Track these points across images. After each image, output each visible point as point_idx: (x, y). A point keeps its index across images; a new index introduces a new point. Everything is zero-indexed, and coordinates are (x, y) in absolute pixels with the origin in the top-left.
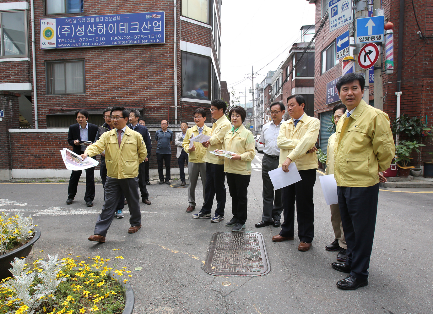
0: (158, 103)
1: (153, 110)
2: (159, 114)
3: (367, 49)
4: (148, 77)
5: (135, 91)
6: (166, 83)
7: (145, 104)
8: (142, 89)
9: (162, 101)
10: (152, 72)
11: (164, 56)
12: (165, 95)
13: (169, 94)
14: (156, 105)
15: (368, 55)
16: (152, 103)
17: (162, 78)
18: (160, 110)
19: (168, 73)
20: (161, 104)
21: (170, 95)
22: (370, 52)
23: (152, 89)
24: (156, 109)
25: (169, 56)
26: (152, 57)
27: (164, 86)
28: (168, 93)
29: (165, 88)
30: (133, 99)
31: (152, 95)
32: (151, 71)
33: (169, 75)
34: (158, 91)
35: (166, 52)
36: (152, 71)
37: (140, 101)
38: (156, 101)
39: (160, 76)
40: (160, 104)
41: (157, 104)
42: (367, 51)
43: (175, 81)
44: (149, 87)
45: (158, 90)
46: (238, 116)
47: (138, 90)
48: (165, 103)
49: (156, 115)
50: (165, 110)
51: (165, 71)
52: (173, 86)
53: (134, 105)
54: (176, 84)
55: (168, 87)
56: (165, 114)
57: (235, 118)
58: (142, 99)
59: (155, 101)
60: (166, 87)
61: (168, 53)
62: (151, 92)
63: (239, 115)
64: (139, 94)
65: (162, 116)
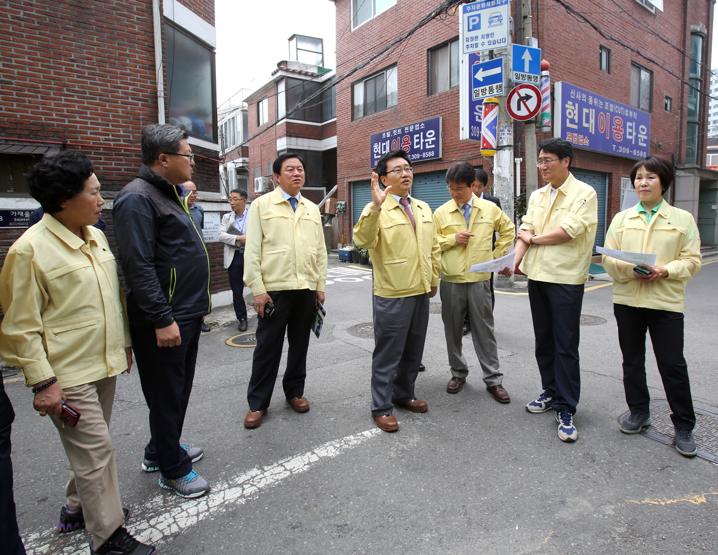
0: (110, 137)
1: (95, 153)
2: (113, 166)
3: (523, 92)
4: (74, 61)
5: (26, 92)
6: (131, 87)
7: (66, 134)
8: (52, 92)
9: (122, 133)
10: (85, 51)
11: (121, 15)
12: (129, 118)
13: (141, 117)
14: (102, 141)
15: (525, 100)
16: (91, 133)
17: (119, 71)
18: (116, 155)
19: (137, 62)
20: (119, 141)
21: (143, 119)
22: (528, 97)
23: (88, 95)
24: (102, 151)
25: (138, 19)
26: (83, 8)
27: (126, 93)
28: (139, 114)
29: (130, 100)
30: (18, 115)
31: (89, 112)
32: (80, 47)
33: (138, 68)
34: (107, 104)
35: (126, 7)
36: (85, 48)
37: (48, 125)
38: (103, 129)
39: (112, 65)
40: (114, 140)
41: (106, 140)
42: (523, 95)
43: (160, 87)
44: (77, 89)
45: (107, 101)
46: (651, 178)
47: (39, 92)
48: (131, 139)
49: (104, 169)
50: (131, 155)
51: (128, 55)
52: (155, 97)
53: (27, 133)
54: (162, 94)
55: (139, 100)
56: (133, 167)
57: (643, 182)
58: (54, 120)
59: (100, 131)
60: (132, 99)
61: (135, 10)
62: (86, 105)
63: (654, 175)
64: (43, 103)
65: (123, 171)
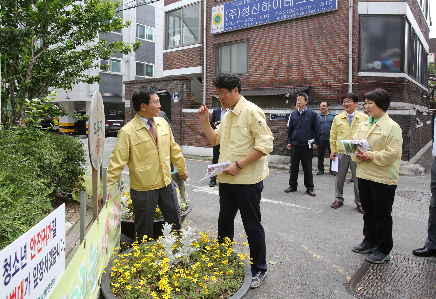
0: (328, 80)
1: (322, 88)
2: (328, 93)
4: (316, 51)
5: (300, 68)
6: (338, 56)
7: (312, 82)
8: (308, 66)
9: (333, 78)
10: (320, 45)
11: (336, 25)
12: (336, 70)
13: (341, 69)
14: (325, 83)
16: (321, 80)
17: (333, 50)
18: (330, 88)
19: (341, 43)
20: (331, 81)
21: (342, 70)
23: (320, 64)
24: (324, 87)
25: (343, 23)
26: (321, 28)
27: (335, 59)
28: (341, 68)
29: (337, 62)
30: (297, 77)
31: (320, 71)
32: (319, 44)
33: (342, 46)
34: (328, 66)
35: (338, 20)
36: (321, 44)
37: (306, 79)
38: (325, 78)
39: (331, 48)
40: (329, 82)
41: (326, 82)
43: (350, 53)
44: (317, 62)
45: (328, 65)
46: (370, 103)
47: (304, 67)
48: (337, 80)
49: (325, 95)
50: (336, 88)
51: (337, 42)
52: (347, 59)
53: (299, 83)
54: (351, 56)
55: (341, 61)
56: (336, 93)
58: (308, 77)
59: (324, 78)
60: (338, 61)
61: (342, 20)
62: (320, 68)
63: (371, 102)
64: (305, 71)
65: (332, 95)
